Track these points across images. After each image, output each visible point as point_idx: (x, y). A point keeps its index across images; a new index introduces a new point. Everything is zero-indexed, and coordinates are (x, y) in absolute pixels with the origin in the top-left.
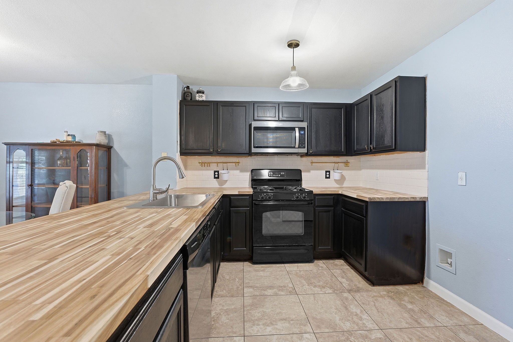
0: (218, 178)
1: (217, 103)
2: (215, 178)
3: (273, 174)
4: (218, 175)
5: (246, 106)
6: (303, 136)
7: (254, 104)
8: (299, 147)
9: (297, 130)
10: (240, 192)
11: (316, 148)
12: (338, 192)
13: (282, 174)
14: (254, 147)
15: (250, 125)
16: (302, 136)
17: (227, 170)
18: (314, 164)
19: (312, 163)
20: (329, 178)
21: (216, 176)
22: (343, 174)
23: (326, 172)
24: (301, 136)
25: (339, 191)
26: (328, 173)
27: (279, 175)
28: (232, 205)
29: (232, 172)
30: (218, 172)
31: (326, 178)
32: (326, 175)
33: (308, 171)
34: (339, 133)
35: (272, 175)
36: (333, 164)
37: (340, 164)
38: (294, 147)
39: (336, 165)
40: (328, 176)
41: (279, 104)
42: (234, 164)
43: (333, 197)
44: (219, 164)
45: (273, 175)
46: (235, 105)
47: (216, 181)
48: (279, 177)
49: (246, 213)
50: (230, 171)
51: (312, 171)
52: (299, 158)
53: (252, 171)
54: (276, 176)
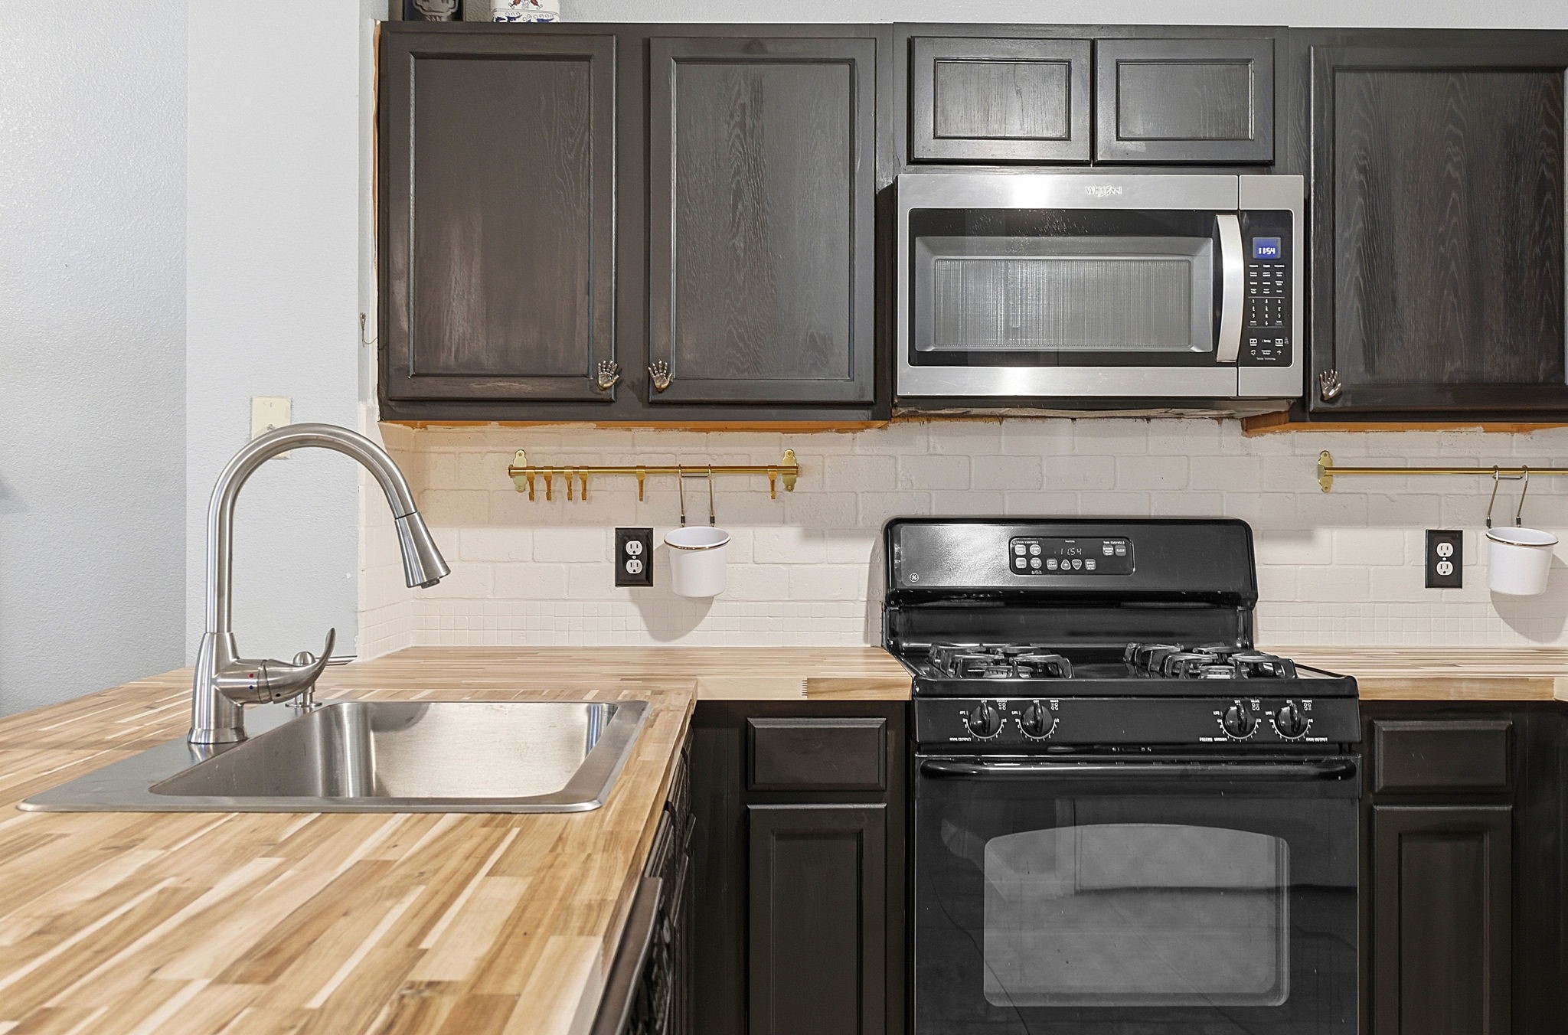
0: (646, 578)
1: (647, 45)
2: (623, 579)
3: (1043, 557)
4: (647, 557)
5: (851, 63)
6: (1273, 278)
7: (910, 44)
8: (1245, 358)
9: (1230, 230)
10: (823, 686)
11: (1370, 365)
12: (1549, 690)
13: (1108, 551)
14: (920, 358)
15: (887, 200)
16: (1267, 280)
17: (712, 520)
18: (1339, 482)
19: (1328, 471)
20: (1455, 581)
21: (634, 567)
22: (1557, 555)
23: (1434, 537)
24: (1260, 274)
25: (1550, 682)
26: (1445, 549)
27: (1091, 565)
28: (762, 777)
29: (741, 536)
30: (645, 537)
31: (1434, 581)
32: (1432, 559)
33: (1303, 533)
34: (1537, 250)
35: (1036, 563)
36: (1486, 482)
37: (1536, 482)
38: (1208, 360)
39: (1511, 488)
40: (1445, 569)
41: (1093, 43)
42: (761, 482)
43: (1503, 725)
44: (652, 482)
45: (1044, 564)
46: (772, 49)
47: (634, 600)
48: (1091, 573)
49: (859, 835)
50: (734, 532)
51: (1328, 537)
52: (1230, 435)
53: (892, 529)
54: (1065, 565)
